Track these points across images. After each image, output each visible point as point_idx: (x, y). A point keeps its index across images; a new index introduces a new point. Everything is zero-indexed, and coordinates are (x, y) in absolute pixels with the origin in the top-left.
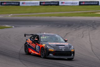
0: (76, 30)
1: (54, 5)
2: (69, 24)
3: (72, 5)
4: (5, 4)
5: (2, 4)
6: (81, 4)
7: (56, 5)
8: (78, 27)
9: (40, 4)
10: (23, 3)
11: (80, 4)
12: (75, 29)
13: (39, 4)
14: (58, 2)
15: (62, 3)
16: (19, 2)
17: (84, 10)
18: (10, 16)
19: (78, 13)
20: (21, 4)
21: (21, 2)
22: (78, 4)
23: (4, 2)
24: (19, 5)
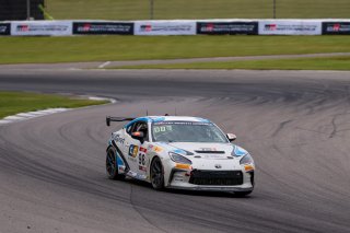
0: (310, 113)
1: (241, 33)
2: (291, 94)
3: (299, 33)
4: (86, 29)
5: (79, 29)
6: (329, 29)
7: (249, 33)
8: (320, 103)
9: (199, 32)
10: (143, 27)
11: (325, 32)
12: (308, 110)
13: (193, 31)
14: (256, 24)
15: (268, 26)
16: (132, 25)
17: (337, 48)
18: (102, 68)
19: (317, 59)
20: (137, 31)
21: (138, 23)
22: (319, 31)
23: (83, 25)
24: (131, 32)
